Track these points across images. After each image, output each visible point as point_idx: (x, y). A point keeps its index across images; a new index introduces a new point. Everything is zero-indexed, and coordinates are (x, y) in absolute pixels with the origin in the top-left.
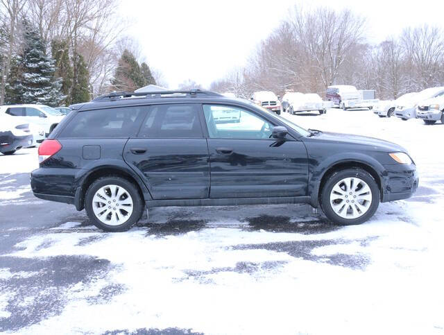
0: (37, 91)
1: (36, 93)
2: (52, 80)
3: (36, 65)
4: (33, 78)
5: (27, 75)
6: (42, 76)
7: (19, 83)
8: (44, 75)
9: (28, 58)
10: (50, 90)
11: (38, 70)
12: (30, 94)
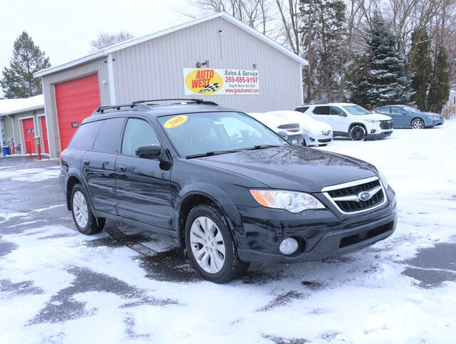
0: (383, 88)
1: (381, 90)
2: (400, 75)
3: (383, 61)
4: (379, 74)
5: (373, 72)
6: (388, 72)
7: (365, 80)
8: (391, 71)
9: (376, 54)
10: (395, 86)
11: (385, 66)
12: (375, 91)
